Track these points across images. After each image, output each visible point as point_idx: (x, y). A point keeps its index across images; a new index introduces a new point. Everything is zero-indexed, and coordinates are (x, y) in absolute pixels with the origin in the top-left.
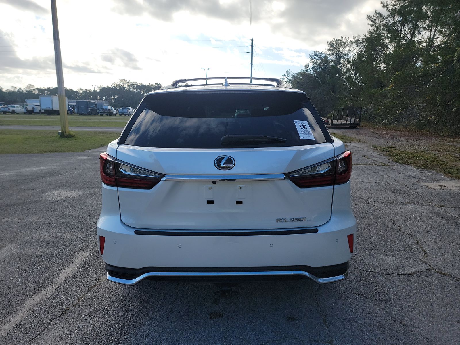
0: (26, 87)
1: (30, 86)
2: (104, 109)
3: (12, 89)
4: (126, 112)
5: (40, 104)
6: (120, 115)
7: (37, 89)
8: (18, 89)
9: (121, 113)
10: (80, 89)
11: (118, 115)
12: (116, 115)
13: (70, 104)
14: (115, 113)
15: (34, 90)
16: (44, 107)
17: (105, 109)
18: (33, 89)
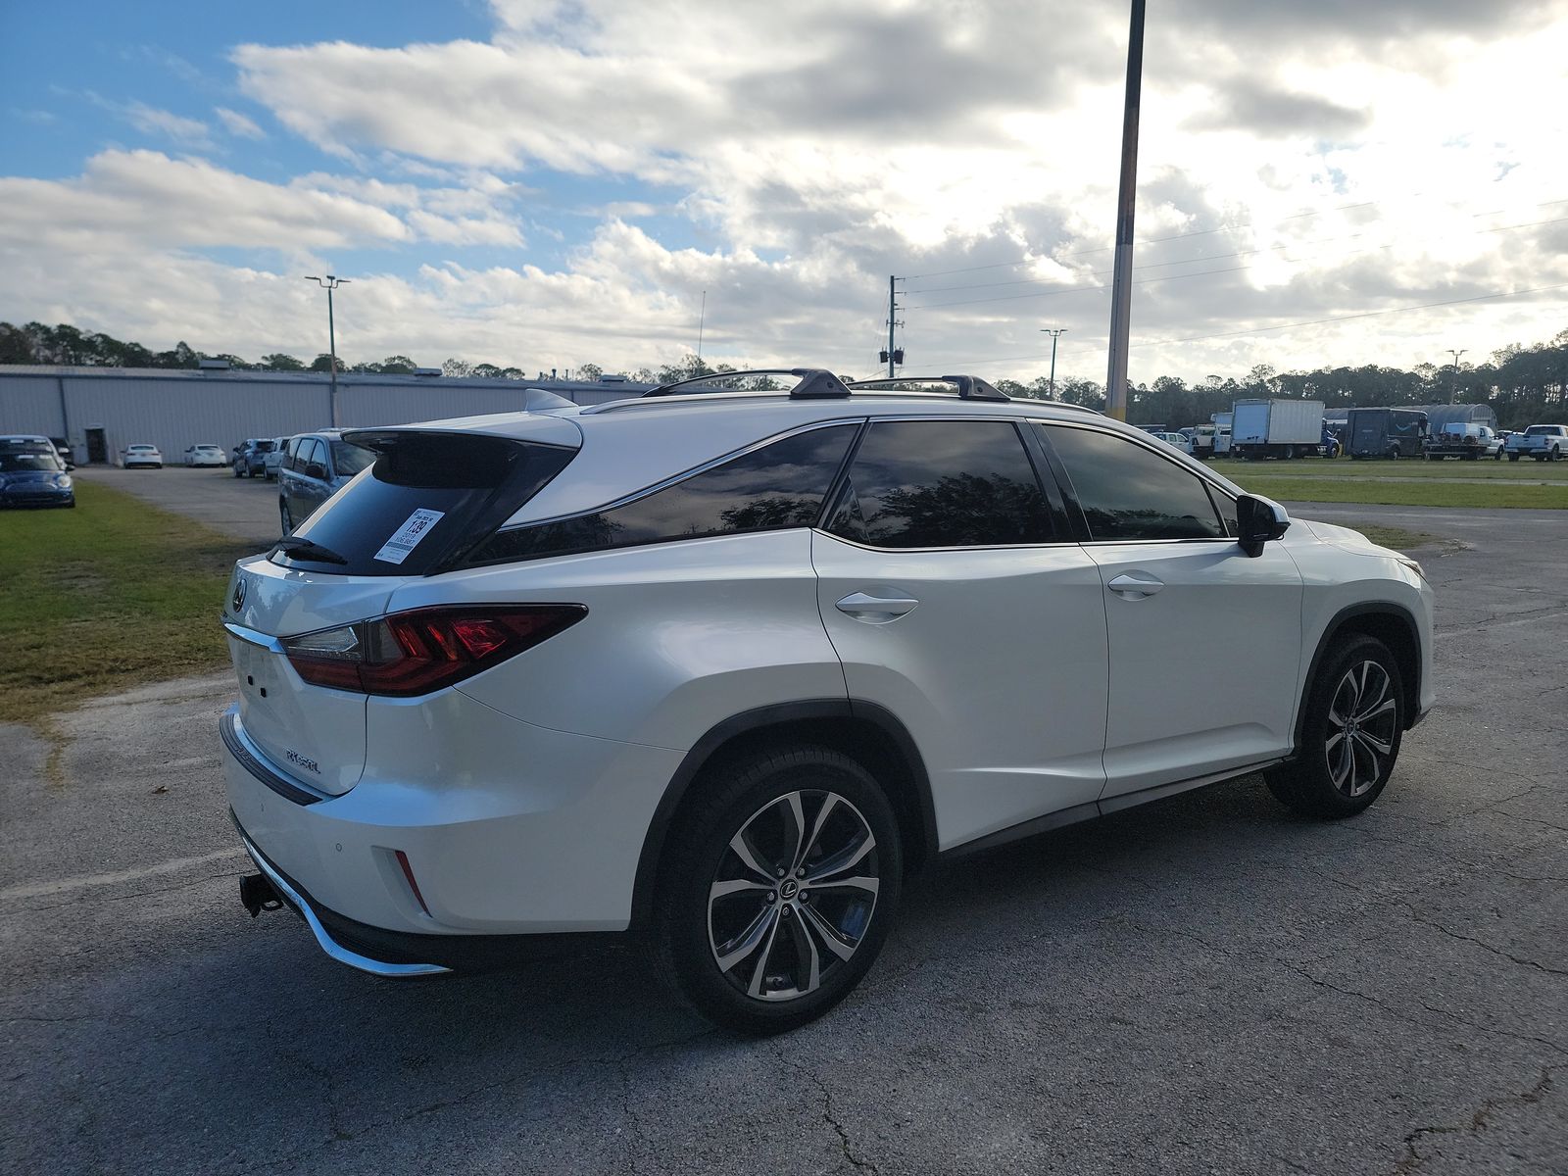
0: (1250, 373)
1: (1263, 369)
2: (1448, 435)
3: (1209, 384)
4: (1542, 444)
5: (1233, 426)
6: (1514, 457)
7: (1282, 377)
8: (1225, 381)
9: (1516, 451)
10: (1427, 366)
11: (1505, 457)
12: (1497, 456)
13: (1330, 422)
14: (1493, 449)
15: (1270, 381)
16: (1242, 436)
17: (1452, 435)
18: (1269, 377)
